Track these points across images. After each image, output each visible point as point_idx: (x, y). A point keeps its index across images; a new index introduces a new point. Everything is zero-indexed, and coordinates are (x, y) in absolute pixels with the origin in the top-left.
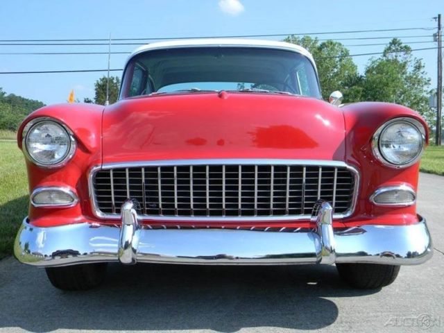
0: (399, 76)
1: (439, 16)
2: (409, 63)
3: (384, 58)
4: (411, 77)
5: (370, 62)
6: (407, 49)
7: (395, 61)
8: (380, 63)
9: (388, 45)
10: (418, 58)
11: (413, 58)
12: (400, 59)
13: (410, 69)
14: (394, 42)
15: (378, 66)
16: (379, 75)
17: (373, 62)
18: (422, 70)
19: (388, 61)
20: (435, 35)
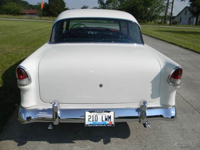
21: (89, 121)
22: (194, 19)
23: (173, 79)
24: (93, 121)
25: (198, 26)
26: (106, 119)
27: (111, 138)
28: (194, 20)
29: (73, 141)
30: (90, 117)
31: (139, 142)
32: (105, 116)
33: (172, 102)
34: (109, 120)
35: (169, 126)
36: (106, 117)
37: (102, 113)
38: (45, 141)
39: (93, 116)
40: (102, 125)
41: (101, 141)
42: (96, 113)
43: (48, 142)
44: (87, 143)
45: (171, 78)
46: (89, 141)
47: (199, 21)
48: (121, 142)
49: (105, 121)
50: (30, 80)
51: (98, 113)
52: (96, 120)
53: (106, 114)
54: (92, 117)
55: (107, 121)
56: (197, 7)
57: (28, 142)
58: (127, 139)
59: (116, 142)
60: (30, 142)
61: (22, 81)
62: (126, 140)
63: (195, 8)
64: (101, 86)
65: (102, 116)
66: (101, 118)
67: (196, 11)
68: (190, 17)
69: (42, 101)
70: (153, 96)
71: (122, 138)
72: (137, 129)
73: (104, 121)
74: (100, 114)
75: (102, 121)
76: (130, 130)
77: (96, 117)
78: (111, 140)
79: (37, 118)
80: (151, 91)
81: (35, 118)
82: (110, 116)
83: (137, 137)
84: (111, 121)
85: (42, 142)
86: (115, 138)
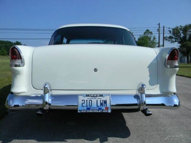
0: (148, 41)
1: (159, 24)
2: (152, 37)
3: (144, 36)
4: (152, 42)
5: (140, 37)
6: (151, 33)
7: (148, 36)
8: (143, 37)
9: (145, 31)
10: (154, 36)
11: (153, 36)
12: (149, 36)
13: (152, 39)
14: (147, 30)
15: (142, 38)
16: (142, 41)
17: (141, 37)
18: (155, 40)
19: (145, 36)
20: (158, 30)
21: (82, 106)
22: (185, 58)
23: (170, 61)
24: (87, 106)
25: (190, 64)
26: (101, 104)
27: (108, 137)
28: (185, 60)
29: (65, 140)
30: (83, 102)
31: (141, 141)
32: (101, 100)
33: (173, 89)
34: (105, 105)
35: (174, 128)
36: (102, 102)
37: (97, 97)
38: (33, 139)
39: (87, 100)
40: (97, 111)
41: (97, 140)
42: (90, 97)
43: (36, 140)
44: (81, 141)
45: (169, 61)
46: (83, 139)
47: (190, 60)
48: (120, 141)
49: (101, 106)
50: (23, 62)
51: (92, 98)
52: (90, 105)
53: (101, 99)
54: (86, 102)
55: (102, 106)
56: (186, 48)
57: (14, 140)
58: (127, 138)
59: (114, 141)
60: (17, 140)
61: (15, 61)
62: (126, 140)
63: (185, 49)
64: (96, 70)
65: (97, 100)
66: (96, 103)
67: (186, 51)
68: (181, 56)
69: (33, 87)
70: (152, 83)
71: (121, 138)
72: (138, 130)
73: (99, 106)
74: (95, 98)
75: (97, 106)
76: (130, 131)
77: (90, 101)
78: (109, 140)
79: (25, 105)
80: (149, 77)
81: (23, 106)
82: (106, 100)
83: (138, 137)
84: (107, 106)
85: (29, 140)
86: (113, 138)
